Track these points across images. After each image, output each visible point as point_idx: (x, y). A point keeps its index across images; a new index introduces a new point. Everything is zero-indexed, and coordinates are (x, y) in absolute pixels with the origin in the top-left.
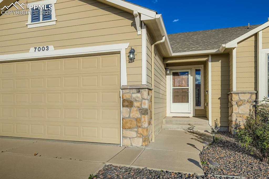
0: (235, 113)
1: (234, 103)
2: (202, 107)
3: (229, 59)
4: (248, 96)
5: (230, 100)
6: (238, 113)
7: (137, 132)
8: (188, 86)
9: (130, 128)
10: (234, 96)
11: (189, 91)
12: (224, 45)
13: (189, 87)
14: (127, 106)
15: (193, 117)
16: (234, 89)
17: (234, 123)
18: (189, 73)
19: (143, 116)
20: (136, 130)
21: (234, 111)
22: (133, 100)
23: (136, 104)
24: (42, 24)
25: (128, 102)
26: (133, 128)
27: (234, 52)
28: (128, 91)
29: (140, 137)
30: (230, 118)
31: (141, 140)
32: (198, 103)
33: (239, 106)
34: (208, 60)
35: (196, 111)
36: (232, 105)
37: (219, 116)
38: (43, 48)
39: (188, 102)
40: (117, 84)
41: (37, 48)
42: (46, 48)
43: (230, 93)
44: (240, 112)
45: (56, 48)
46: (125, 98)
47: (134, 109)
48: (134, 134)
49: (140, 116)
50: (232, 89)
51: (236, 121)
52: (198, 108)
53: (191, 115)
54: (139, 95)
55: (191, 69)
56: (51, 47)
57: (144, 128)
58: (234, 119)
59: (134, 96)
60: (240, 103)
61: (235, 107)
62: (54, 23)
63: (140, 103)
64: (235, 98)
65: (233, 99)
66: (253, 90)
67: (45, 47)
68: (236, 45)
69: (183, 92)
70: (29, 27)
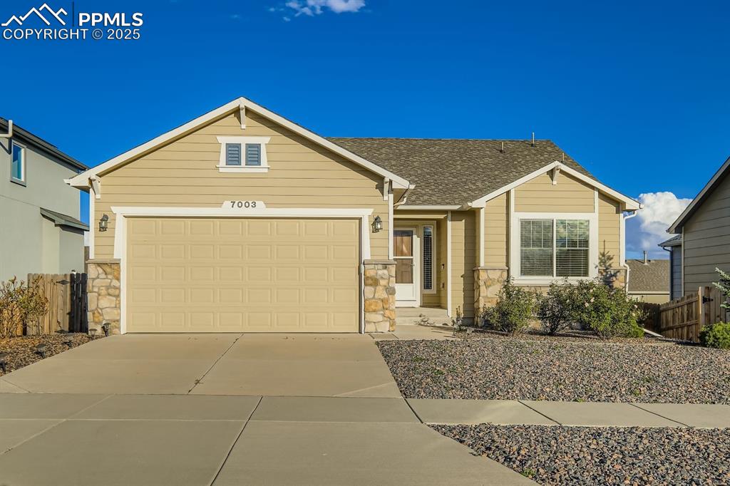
0: (483, 297)
1: (481, 283)
2: (433, 291)
3: (475, 219)
4: (498, 273)
5: (476, 279)
6: (487, 297)
7: (384, 315)
8: (412, 255)
9: (374, 311)
10: (481, 272)
11: (414, 263)
12: (469, 204)
13: (414, 257)
14: (371, 285)
15: (421, 306)
16: (482, 264)
17: (481, 310)
18: (414, 232)
19: (390, 296)
20: (382, 312)
21: (481, 294)
22: (378, 277)
23: (383, 282)
24: (243, 169)
25: (372, 280)
26: (379, 311)
27: (482, 211)
28: (372, 266)
29: (386, 321)
30: (476, 304)
31: (388, 324)
32: (427, 284)
33: (487, 287)
34: (446, 219)
35: (423, 296)
36: (479, 286)
37: (462, 302)
38: (247, 204)
39: (412, 282)
40: (354, 257)
41: (237, 202)
42: (251, 205)
43: (476, 268)
44: (489, 296)
45: (268, 205)
46: (368, 275)
47: (379, 288)
48: (379, 317)
49: (386, 296)
50: (479, 263)
51: (484, 308)
52: (427, 292)
53: (417, 304)
54: (385, 271)
55: (416, 226)
56: (260, 204)
57: (392, 310)
58: (481, 305)
59: (380, 272)
60: (488, 284)
61: (483, 288)
62: (266, 171)
63: (387, 281)
64: (483, 275)
65: (480, 278)
66: (503, 266)
67: (250, 202)
68: (484, 205)
69: (403, 264)
70: (221, 170)
